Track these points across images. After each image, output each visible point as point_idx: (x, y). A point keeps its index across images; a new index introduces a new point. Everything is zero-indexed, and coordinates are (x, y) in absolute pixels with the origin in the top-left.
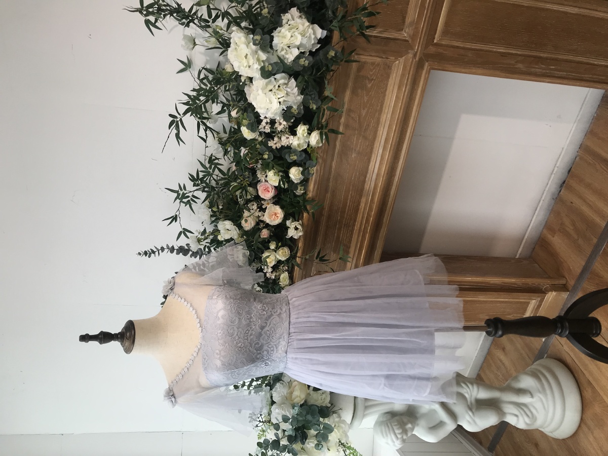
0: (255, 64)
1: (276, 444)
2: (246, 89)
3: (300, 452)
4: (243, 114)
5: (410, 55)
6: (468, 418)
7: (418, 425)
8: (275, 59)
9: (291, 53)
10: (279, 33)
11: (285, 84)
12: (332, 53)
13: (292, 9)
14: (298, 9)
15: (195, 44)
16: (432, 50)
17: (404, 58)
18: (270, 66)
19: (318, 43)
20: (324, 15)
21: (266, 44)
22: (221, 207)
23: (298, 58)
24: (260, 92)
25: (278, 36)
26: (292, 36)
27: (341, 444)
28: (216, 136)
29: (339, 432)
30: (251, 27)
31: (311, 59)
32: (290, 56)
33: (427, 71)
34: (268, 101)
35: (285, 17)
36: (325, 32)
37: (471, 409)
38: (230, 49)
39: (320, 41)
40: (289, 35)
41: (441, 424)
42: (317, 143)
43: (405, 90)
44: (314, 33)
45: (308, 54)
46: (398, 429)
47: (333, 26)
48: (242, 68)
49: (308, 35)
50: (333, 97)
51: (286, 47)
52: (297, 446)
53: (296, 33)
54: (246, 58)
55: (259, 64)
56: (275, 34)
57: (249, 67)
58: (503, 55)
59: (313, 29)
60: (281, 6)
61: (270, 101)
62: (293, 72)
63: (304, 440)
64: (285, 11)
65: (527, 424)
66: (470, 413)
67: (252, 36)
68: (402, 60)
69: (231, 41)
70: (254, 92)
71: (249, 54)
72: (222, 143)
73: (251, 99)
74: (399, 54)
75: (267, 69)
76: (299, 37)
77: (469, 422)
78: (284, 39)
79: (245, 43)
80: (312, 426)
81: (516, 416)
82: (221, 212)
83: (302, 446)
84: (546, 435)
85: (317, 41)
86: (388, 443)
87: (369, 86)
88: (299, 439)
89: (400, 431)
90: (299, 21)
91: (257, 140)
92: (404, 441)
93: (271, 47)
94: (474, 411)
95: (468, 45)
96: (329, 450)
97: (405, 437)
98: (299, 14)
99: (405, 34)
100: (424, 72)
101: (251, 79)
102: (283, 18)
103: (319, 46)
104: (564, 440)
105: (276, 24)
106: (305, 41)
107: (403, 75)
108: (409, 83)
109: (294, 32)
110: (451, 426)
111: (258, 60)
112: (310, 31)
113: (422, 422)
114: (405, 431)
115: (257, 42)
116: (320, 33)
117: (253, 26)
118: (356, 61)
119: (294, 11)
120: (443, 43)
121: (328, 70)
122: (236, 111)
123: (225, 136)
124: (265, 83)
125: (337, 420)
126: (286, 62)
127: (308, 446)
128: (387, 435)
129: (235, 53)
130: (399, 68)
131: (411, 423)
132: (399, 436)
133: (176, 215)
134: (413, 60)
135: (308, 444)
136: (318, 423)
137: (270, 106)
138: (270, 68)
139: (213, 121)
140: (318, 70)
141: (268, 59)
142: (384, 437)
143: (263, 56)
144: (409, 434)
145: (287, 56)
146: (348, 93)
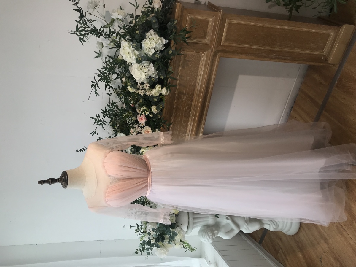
0: (133, 57)
1: (149, 243)
2: (129, 68)
3: (161, 246)
4: (128, 80)
5: (210, 51)
6: (245, 226)
7: (220, 231)
8: (143, 54)
9: (151, 51)
10: (144, 42)
11: (148, 65)
12: (171, 52)
13: (151, 30)
14: (154, 30)
15: (103, 46)
16: (220, 48)
17: (206, 52)
18: (140, 58)
19: (164, 46)
20: (166, 32)
21: (139, 47)
22: (118, 126)
23: (154, 54)
24: (136, 70)
25: (144, 43)
26: (151, 43)
27: (181, 241)
28: (115, 91)
29: (180, 236)
30: (131, 38)
31: (161, 54)
32: (151, 53)
33: (218, 58)
34: (140, 74)
35: (148, 34)
36: (167, 41)
37: (246, 222)
38: (120, 49)
39: (165, 45)
40: (149, 43)
41: (232, 230)
42: (166, 93)
43: (208, 67)
44: (162, 42)
45: (159, 51)
46: (210, 233)
47: (171, 38)
48: (127, 58)
49: (159, 43)
50: (173, 72)
51: (148, 49)
52: (159, 244)
53: (153, 42)
54: (129, 54)
55: (135, 57)
56: (142, 42)
57: (131, 58)
58: (255, 50)
59: (161, 40)
60: (145, 29)
61: (141, 74)
62: (152, 60)
63: (163, 240)
64: (147, 31)
65: (274, 229)
66: (246, 224)
67: (131, 43)
68: (206, 53)
69: (121, 45)
70: (133, 70)
71: (130, 52)
72: (118, 94)
73: (132, 73)
74: (204, 50)
75: (139, 59)
76: (155, 44)
77: (246, 229)
78: (147, 44)
79: (128, 47)
80: (167, 232)
81: (269, 225)
82: (118, 129)
83: (162, 243)
84: (284, 233)
85: (163, 45)
86: (205, 241)
87: (190, 66)
88: (161, 240)
89: (211, 234)
90: (154, 36)
91: (136, 93)
92: (213, 239)
93: (141, 48)
94: (248, 223)
95: (238, 45)
96: (176, 245)
97: (214, 237)
98: (154, 33)
99: (206, 41)
100: (217, 58)
101: (132, 64)
102: (146, 35)
103: (164, 47)
104: (293, 235)
105: (143, 37)
106: (157, 45)
107: (206, 61)
108: (209, 64)
109: (152, 42)
110: (237, 231)
111: (135, 54)
112: (160, 41)
113: (223, 230)
114: (214, 234)
115: (134, 47)
116: (165, 41)
117: (132, 38)
118: (183, 54)
119: (152, 31)
120: (225, 45)
121: (169, 59)
122: (124, 78)
123: (119, 91)
124: (138, 66)
125: (179, 229)
126: (149, 55)
127: (165, 243)
128: (205, 237)
129: (123, 51)
130: (204, 57)
131: (217, 230)
132: (211, 237)
133: (95, 131)
134: (211, 53)
135: (165, 242)
136: (170, 231)
137: (141, 76)
138: (141, 59)
139: (113, 83)
140: (164, 59)
141: (140, 54)
142: (203, 238)
143: (137, 53)
144: (216, 236)
145: (149, 53)
146: (180, 69)
